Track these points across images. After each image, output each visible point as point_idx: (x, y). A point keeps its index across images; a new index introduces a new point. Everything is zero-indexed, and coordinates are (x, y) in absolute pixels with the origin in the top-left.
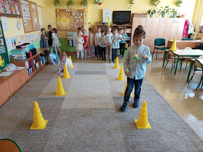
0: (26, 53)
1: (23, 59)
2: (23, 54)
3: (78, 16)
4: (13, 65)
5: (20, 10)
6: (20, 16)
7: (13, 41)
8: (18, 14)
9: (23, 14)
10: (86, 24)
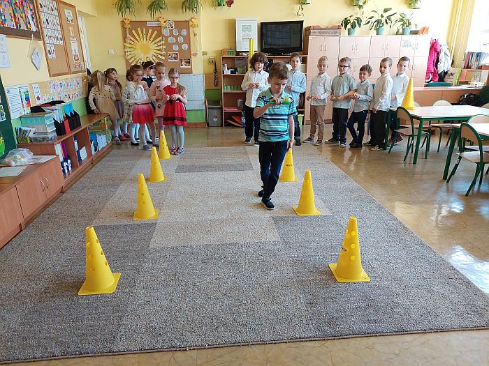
0: (56, 122)
1: (50, 136)
2: (49, 126)
3: (176, 37)
4: (25, 151)
5: (37, 21)
6: (38, 35)
7: (23, 94)
8: (34, 29)
9: (44, 30)
10: (195, 55)
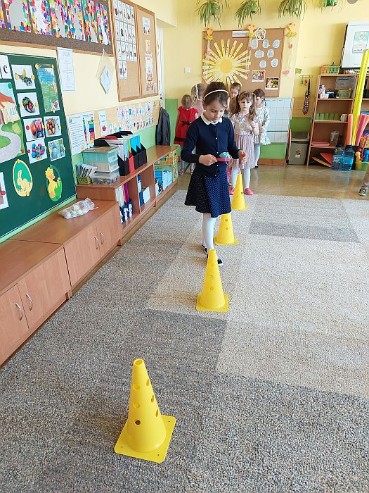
0: (120, 160)
1: (111, 178)
3: (266, 51)
5: (110, 32)
6: (110, 50)
7: (86, 124)
8: (106, 41)
9: (117, 43)
10: (286, 73)
